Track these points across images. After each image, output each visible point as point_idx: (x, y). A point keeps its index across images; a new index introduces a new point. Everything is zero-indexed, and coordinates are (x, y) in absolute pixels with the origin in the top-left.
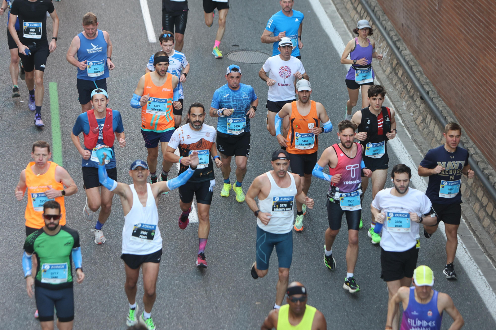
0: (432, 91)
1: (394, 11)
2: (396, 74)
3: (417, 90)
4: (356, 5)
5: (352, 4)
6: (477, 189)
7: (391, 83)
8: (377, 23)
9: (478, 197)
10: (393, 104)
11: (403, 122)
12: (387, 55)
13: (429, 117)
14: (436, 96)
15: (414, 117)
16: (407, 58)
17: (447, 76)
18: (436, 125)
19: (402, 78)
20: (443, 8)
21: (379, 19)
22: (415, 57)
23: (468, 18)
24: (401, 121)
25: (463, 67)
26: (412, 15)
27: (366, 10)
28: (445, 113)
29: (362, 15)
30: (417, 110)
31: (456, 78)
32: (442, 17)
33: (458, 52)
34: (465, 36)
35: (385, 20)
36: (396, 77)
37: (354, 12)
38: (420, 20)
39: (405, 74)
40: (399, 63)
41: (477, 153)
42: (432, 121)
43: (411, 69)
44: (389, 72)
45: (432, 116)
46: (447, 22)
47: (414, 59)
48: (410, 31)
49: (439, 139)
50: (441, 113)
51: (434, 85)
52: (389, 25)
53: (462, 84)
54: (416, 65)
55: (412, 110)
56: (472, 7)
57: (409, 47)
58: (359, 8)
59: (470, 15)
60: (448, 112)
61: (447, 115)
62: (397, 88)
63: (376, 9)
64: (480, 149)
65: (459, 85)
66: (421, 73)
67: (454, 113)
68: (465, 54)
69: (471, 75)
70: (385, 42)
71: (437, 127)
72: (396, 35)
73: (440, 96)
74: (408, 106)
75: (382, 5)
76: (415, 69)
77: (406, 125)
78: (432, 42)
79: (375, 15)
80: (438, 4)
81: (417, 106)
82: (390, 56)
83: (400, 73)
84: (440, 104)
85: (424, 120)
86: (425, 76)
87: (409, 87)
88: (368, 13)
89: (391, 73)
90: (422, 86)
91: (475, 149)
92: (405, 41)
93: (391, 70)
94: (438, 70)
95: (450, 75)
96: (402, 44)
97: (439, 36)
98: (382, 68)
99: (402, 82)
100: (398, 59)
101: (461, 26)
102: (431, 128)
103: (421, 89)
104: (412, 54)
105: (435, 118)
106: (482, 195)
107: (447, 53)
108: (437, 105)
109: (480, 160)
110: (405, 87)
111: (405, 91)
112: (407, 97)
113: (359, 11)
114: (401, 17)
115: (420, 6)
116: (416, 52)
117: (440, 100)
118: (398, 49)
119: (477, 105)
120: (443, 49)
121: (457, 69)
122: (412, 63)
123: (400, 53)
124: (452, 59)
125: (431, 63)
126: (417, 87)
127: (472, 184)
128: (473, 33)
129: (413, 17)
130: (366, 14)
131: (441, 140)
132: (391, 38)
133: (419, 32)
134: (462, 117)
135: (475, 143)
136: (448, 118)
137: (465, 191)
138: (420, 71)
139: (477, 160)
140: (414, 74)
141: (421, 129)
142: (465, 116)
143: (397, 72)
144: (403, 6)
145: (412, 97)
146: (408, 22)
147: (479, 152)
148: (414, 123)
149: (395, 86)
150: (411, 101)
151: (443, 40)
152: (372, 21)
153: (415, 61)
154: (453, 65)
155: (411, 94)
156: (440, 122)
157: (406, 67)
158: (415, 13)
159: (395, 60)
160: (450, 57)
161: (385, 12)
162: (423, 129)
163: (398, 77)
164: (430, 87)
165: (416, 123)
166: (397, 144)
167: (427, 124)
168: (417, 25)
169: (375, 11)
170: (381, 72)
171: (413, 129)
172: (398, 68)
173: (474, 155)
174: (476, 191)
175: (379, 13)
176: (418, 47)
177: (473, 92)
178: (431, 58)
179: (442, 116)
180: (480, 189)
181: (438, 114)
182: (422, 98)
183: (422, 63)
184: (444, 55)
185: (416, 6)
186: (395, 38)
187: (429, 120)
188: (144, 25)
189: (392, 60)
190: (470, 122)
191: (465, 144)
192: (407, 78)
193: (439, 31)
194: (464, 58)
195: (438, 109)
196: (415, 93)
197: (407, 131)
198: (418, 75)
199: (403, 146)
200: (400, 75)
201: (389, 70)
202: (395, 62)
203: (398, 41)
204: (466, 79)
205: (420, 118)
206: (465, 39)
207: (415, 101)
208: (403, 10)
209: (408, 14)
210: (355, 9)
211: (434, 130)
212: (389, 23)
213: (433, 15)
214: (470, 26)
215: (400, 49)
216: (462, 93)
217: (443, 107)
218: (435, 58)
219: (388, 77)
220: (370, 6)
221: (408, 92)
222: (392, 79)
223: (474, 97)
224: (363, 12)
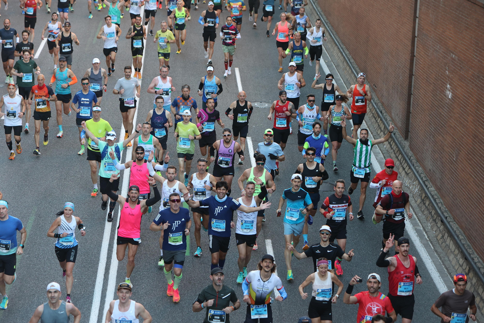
0: (449, 217)
1: (424, 160)
2: (424, 204)
3: (439, 215)
4: (397, 155)
5: (395, 154)
6: (479, 287)
7: (421, 210)
8: (412, 167)
9: (479, 292)
10: (421, 224)
11: (428, 237)
12: (418, 190)
13: (446, 235)
14: (452, 220)
15: (436, 234)
16: (433, 193)
17: (460, 207)
18: (451, 241)
19: (428, 207)
20: (459, 160)
21: (413, 165)
22: (438, 193)
23: (476, 167)
24: (426, 237)
25: (472, 201)
26: (436, 163)
27: (405, 159)
28: (458, 232)
29: (401, 162)
30: (438, 230)
31: (467, 208)
32: (458, 165)
33: (469, 190)
34: (474, 179)
35: (418, 166)
36: (424, 206)
37: (397, 160)
38: (442, 166)
39: (431, 204)
40: (427, 196)
41: (479, 262)
42: (449, 238)
43: (435, 200)
44: (419, 202)
45: (448, 234)
46: (462, 169)
47: (437, 194)
48: (435, 174)
49: (453, 250)
50: (455, 232)
51: (451, 213)
52: (420, 169)
53: (471, 213)
54: (438, 198)
55: (434, 229)
56: (479, 160)
57: (434, 186)
58: (400, 157)
59: (478, 165)
60: (460, 232)
61: (459, 234)
62: (425, 213)
63: (412, 158)
64: (481, 259)
65: (468, 213)
66: (442, 204)
67: (464, 233)
68: (473, 192)
69: (477, 206)
70: (417, 181)
71: (452, 242)
72: (425, 177)
73: (455, 221)
74: (432, 226)
75: (416, 156)
76: (438, 201)
77: (430, 240)
78: (451, 182)
79: (411, 162)
80: (456, 157)
81: (438, 227)
82: (421, 191)
83: (427, 203)
84: (455, 226)
85: (443, 237)
86: (444, 206)
87: (433, 213)
88: (406, 160)
89: (420, 203)
90: (443, 213)
91: (478, 259)
92: (431, 181)
93: (421, 201)
94: (454, 203)
95: (462, 206)
96: (429, 183)
97: (456, 179)
98: (415, 199)
99: (428, 210)
100: (426, 193)
101: (471, 173)
102: (448, 242)
103: (441, 215)
104: (436, 190)
105: (451, 236)
106: (482, 291)
107: (461, 191)
108: (453, 227)
109: (481, 266)
110: (431, 213)
111: (430, 216)
112: (431, 220)
113: (399, 159)
114: (429, 164)
115: (442, 157)
116: (438, 189)
117: (454, 223)
118: (427, 186)
119: (480, 228)
120: (458, 188)
121: (468, 202)
122: (436, 197)
123: (428, 189)
124: (464, 195)
125: (449, 197)
126: (439, 214)
127: (475, 283)
128: (479, 178)
129: (438, 164)
130: (404, 161)
131: (454, 251)
132: (422, 179)
133: (442, 175)
134: (470, 236)
135: (478, 254)
136: (460, 236)
137: (470, 288)
138: (441, 202)
139: (480, 267)
140: (437, 204)
141: (440, 243)
142: (472, 235)
143: (425, 202)
144: (431, 157)
145: (435, 220)
146: (434, 168)
147: (481, 261)
148: (435, 238)
149: (423, 212)
150: (434, 223)
151: (458, 182)
152: (409, 166)
153: (438, 195)
154: (465, 199)
155: (434, 218)
156: (454, 238)
157: (432, 199)
158: (439, 162)
159: (424, 194)
160: (463, 194)
161: (418, 161)
162: (442, 243)
163: (426, 206)
164: (448, 213)
165: (437, 239)
166: (423, 252)
167: (445, 240)
168: (440, 170)
169: (411, 160)
170: (414, 202)
171: (435, 243)
172: (426, 199)
173: (477, 263)
174: (478, 289)
175: (414, 161)
176: (441, 186)
177: (478, 218)
178: (449, 194)
179: (456, 234)
180: (480, 287)
181: (453, 233)
182: (442, 221)
183: (443, 196)
184: (459, 192)
185: (439, 157)
186: (424, 179)
187: (447, 237)
188: (250, 161)
189: (422, 194)
190: (475, 240)
191: (471, 255)
192: (432, 207)
193: (456, 175)
194: (473, 194)
195: (453, 229)
196: (437, 217)
197: (430, 244)
198: (440, 205)
199: (427, 254)
200: (427, 205)
201: (419, 201)
202: (424, 195)
203: (426, 181)
204: (473, 209)
205: (440, 235)
206: (473, 182)
207: (437, 223)
208: (431, 160)
209: (434, 163)
210: (397, 157)
211: (449, 244)
212: (421, 168)
213: (452, 165)
214: (478, 173)
215: (428, 187)
216: (470, 219)
217: (457, 228)
218: (452, 194)
219: (418, 205)
220: (407, 156)
221: (432, 217)
222: (421, 207)
223: (479, 223)
224: (402, 160)
